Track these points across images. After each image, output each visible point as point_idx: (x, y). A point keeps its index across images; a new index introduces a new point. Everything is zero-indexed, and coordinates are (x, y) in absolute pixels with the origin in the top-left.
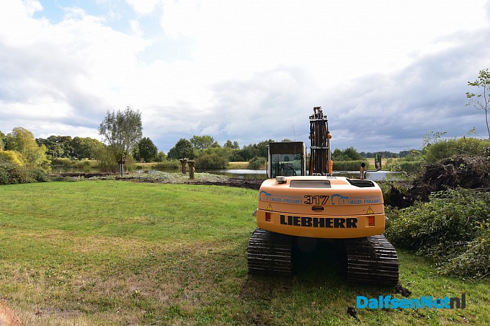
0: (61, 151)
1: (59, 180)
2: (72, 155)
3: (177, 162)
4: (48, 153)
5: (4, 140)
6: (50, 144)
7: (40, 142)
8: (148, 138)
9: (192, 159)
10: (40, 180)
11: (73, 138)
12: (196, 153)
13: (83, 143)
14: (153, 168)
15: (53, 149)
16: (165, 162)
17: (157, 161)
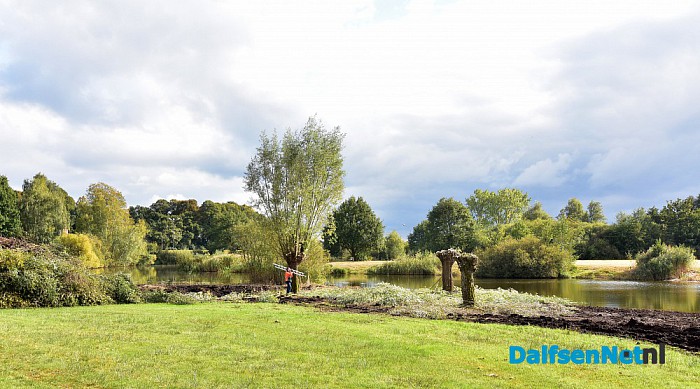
0: (178, 235)
1: (157, 299)
2: (198, 243)
3: (432, 258)
4: (150, 239)
5: (72, 212)
6: (156, 218)
7: (136, 214)
8: (360, 200)
9: (469, 250)
10: (120, 298)
11: (199, 205)
12: (481, 235)
13: (220, 215)
14: (371, 274)
15: (160, 229)
16: (402, 260)
17: (380, 256)
